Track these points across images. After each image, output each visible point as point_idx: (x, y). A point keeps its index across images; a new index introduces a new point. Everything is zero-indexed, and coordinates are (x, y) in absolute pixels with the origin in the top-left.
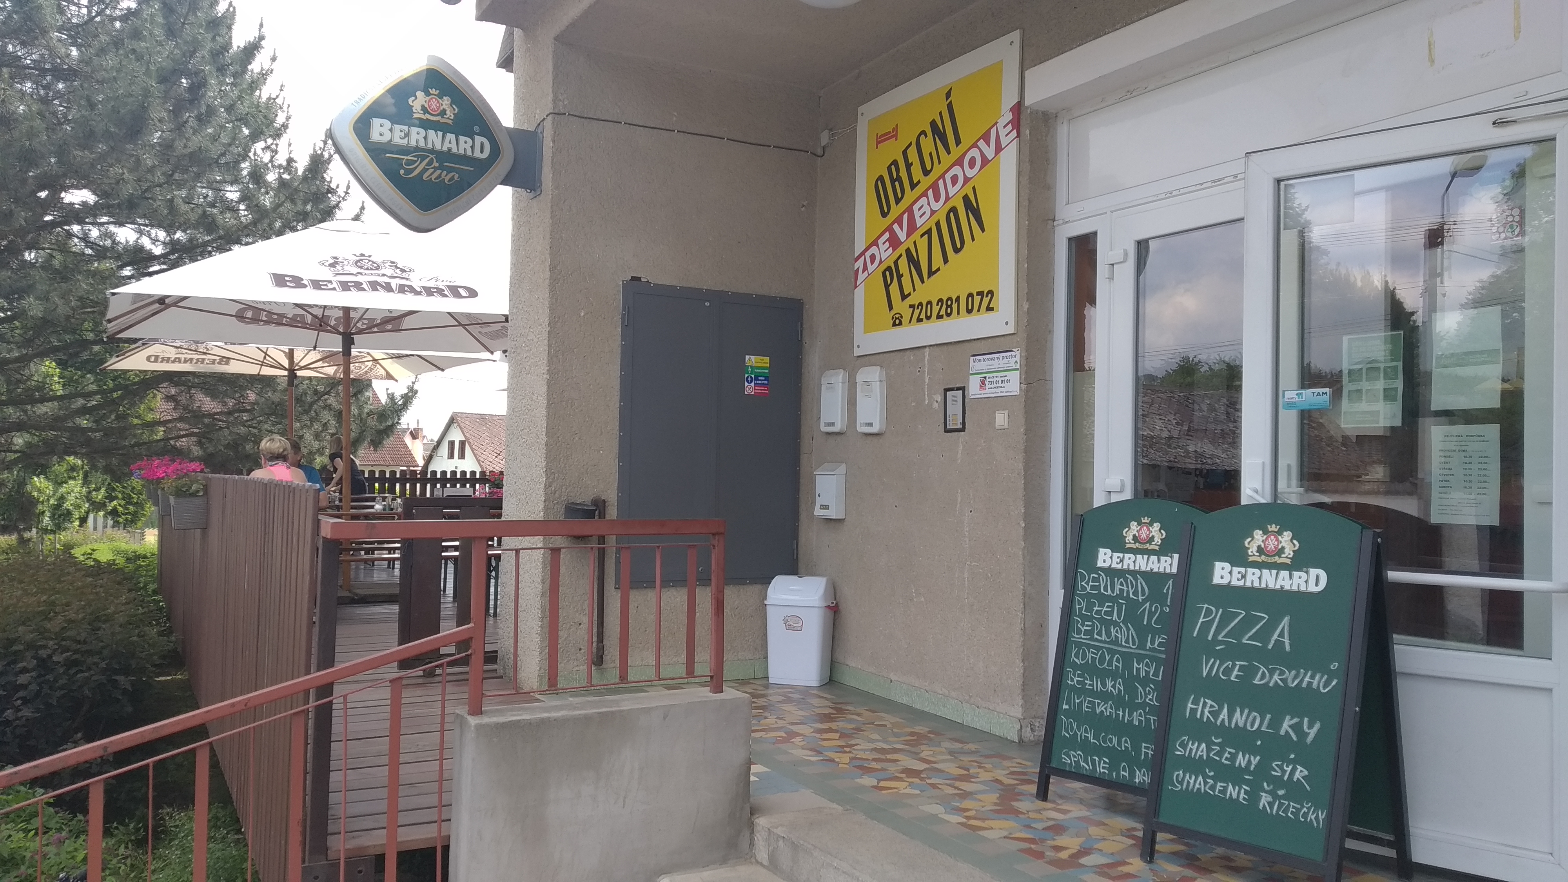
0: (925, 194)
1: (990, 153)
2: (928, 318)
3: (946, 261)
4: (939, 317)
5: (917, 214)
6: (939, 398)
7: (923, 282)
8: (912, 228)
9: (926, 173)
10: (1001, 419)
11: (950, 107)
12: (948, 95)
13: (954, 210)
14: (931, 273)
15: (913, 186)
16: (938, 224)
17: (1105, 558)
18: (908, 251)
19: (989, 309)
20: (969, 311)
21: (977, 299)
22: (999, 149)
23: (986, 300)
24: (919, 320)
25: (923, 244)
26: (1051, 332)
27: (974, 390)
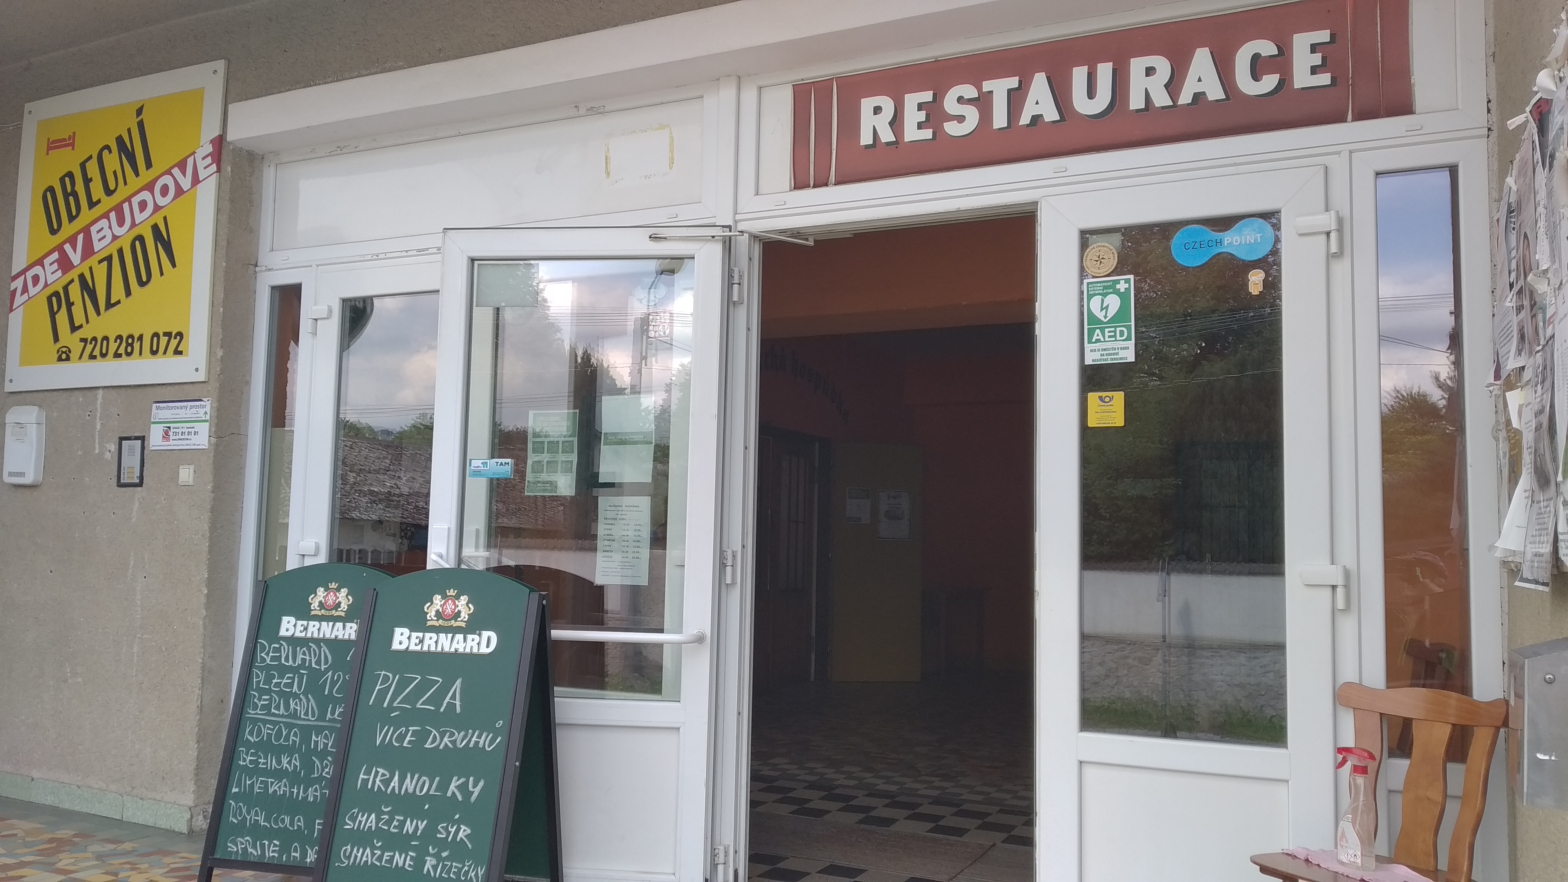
0: (106, 216)
1: (186, 183)
2: (104, 355)
3: (128, 293)
4: (117, 355)
5: (95, 237)
6: (113, 447)
7: (98, 313)
8: (88, 251)
9: (109, 192)
10: (186, 474)
11: (141, 125)
12: (139, 112)
13: (141, 238)
14: (109, 305)
15: (92, 204)
16: (120, 252)
17: (289, 626)
18: (82, 277)
19: (178, 352)
20: (154, 353)
21: (164, 340)
22: (196, 181)
23: (174, 343)
24: (92, 357)
25: (101, 272)
26: (248, 383)
27: (155, 440)
